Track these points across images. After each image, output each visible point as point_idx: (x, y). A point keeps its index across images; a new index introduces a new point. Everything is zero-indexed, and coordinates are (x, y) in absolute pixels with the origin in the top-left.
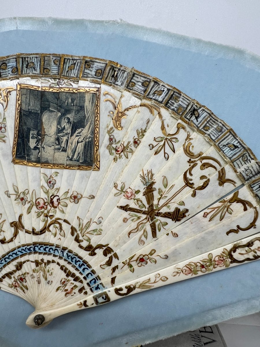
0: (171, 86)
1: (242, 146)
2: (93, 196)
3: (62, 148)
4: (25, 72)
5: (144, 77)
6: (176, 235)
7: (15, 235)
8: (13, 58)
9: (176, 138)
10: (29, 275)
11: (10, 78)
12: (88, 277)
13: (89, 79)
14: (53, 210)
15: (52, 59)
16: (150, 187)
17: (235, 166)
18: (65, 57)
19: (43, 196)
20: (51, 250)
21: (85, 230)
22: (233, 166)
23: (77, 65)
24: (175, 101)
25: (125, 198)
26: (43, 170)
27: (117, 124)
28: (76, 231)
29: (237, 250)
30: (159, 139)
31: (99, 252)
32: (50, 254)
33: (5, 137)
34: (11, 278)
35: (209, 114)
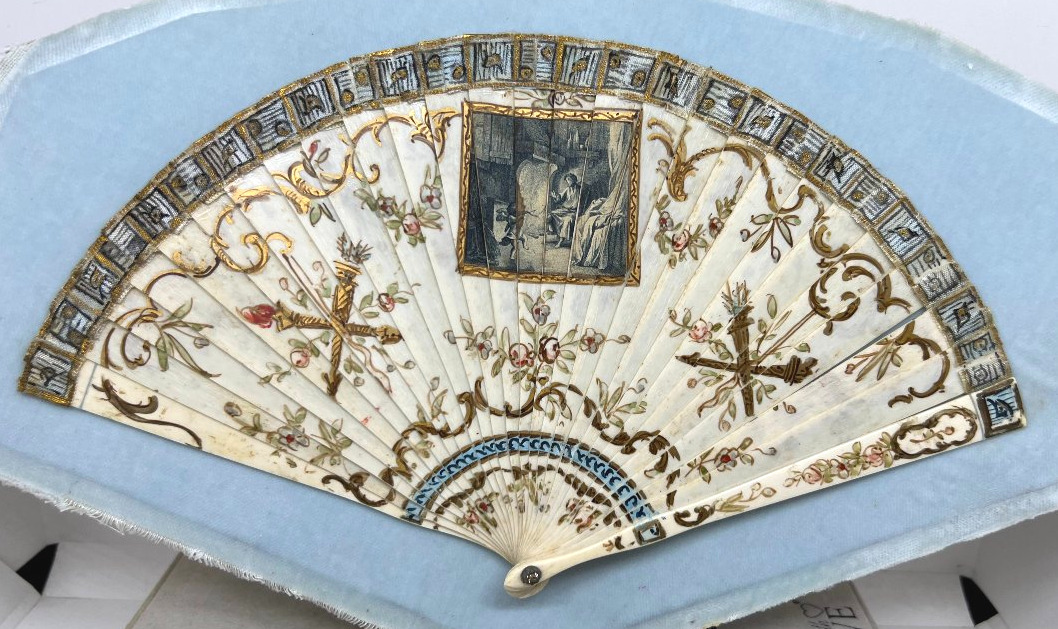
0: (789, 109)
1: (925, 232)
2: (627, 337)
3: (561, 240)
4: (482, 75)
5: (732, 88)
6: (791, 410)
7: (469, 420)
8: (455, 46)
9: (796, 217)
10: (499, 497)
11: (448, 90)
12: (621, 494)
13: (617, 91)
14: (545, 369)
15: (539, 46)
16: (742, 318)
17: (909, 273)
18: (565, 43)
19: (526, 339)
20: (545, 446)
21: (611, 404)
22: (907, 273)
23: (593, 62)
24: (796, 140)
25: (691, 339)
26: (522, 287)
27: (677, 189)
28: (595, 407)
29: (908, 433)
30: (763, 219)
31: (642, 447)
32: (543, 454)
33: (439, 218)
34: (461, 505)
35: (862, 166)
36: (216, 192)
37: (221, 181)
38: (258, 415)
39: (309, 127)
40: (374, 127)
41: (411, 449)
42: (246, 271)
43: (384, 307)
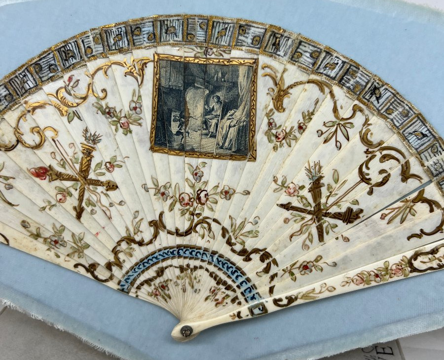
0: (347, 58)
1: (432, 134)
2: (248, 191)
3: (211, 133)
4: (165, 39)
5: (313, 46)
6: (347, 240)
7: (155, 236)
8: (149, 22)
9: (351, 123)
10: (172, 282)
11: (146, 47)
12: (242, 285)
13: (244, 48)
14: (200, 208)
15: (198, 22)
16: (317, 182)
17: (422, 159)
18: (213, 20)
19: (189, 190)
20: (198, 254)
21: (238, 231)
22: (420, 159)
23: (229, 30)
24: (352, 77)
25: (286, 194)
26: (187, 160)
27: (278, 105)
28: (228, 232)
29: (419, 257)
30: (331, 124)
31: (256, 257)
32: (197, 259)
33: (140, 119)
34: (150, 285)
35: (393, 94)
36: (17, 104)
37: (19, 98)
38: (39, 228)
39: (68, 68)
40: (104, 67)
41: (122, 251)
42: (33, 148)
43: (108, 169)
